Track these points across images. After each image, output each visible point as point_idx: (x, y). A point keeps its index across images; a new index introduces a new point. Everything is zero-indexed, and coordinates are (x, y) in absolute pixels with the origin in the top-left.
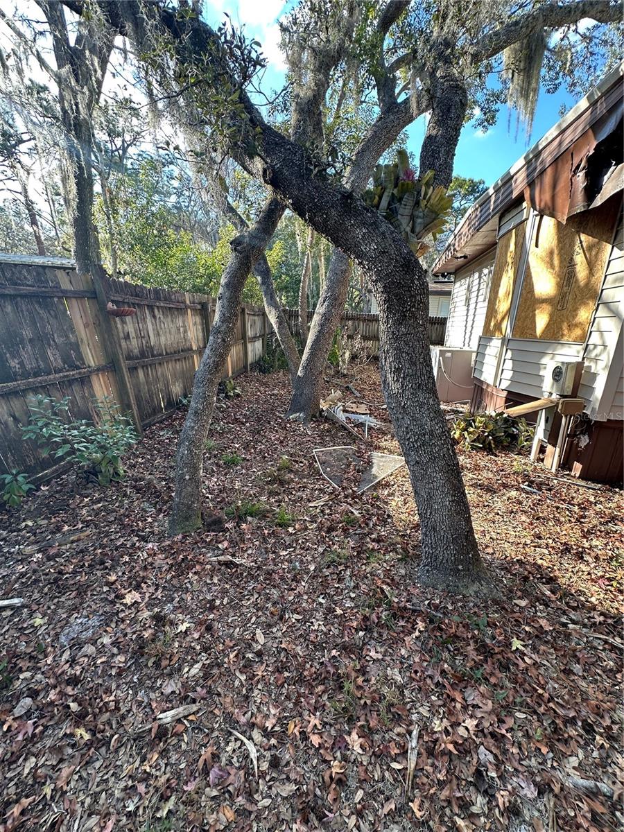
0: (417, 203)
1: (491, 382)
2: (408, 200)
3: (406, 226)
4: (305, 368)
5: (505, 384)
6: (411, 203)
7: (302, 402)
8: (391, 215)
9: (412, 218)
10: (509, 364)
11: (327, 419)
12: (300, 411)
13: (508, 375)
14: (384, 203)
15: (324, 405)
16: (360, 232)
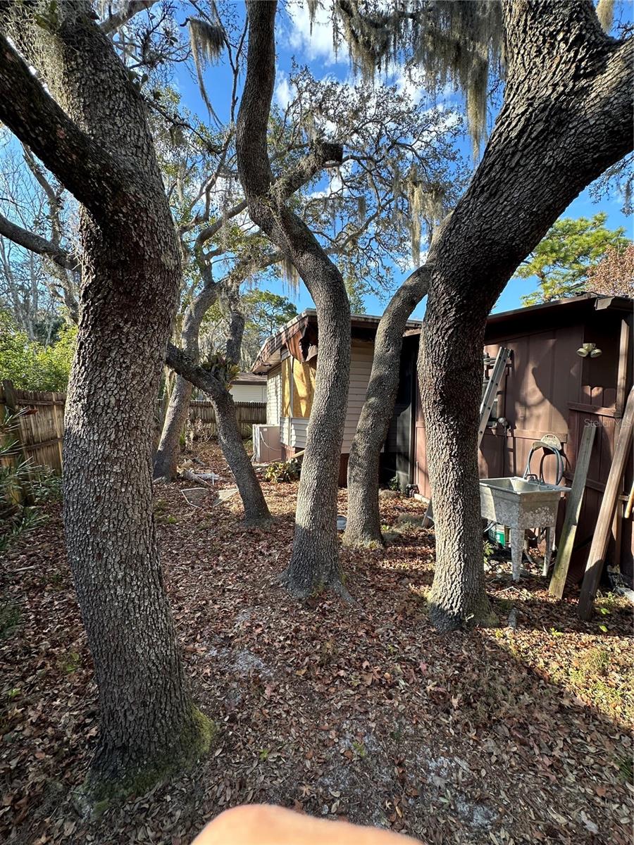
0: (226, 371)
1: (287, 444)
2: (222, 369)
3: (222, 378)
4: (163, 444)
5: (293, 444)
6: (224, 370)
7: (164, 469)
8: (216, 375)
9: (225, 375)
10: (293, 432)
11: (183, 479)
12: (162, 475)
13: (294, 438)
14: (213, 370)
15: (180, 471)
16: (205, 383)
